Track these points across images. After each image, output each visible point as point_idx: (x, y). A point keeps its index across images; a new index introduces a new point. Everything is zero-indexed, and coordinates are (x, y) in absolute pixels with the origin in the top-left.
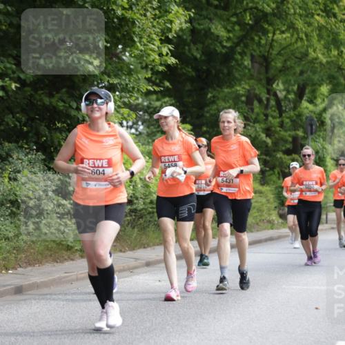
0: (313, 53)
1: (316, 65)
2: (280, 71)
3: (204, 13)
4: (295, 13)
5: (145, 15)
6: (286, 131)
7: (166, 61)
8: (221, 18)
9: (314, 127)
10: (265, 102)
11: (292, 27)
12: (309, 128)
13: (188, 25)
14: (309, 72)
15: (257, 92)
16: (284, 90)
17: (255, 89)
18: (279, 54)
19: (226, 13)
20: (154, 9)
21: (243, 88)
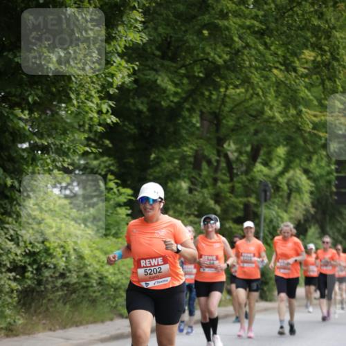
0: (269, 112)
1: (273, 125)
2: (233, 130)
3: (149, 63)
4: (251, 66)
6: (237, 197)
8: (167, 69)
9: (268, 194)
10: (215, 164)
11: (246, 81)
12: (263, 194)
13: (131, 79)
14: (264, 133)
15: (206, 153)
16: (235, 151)
17: (203, 150)
18: (232, 111)
19: (174, 65)
21: (191, 148)
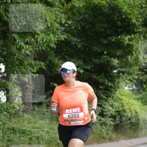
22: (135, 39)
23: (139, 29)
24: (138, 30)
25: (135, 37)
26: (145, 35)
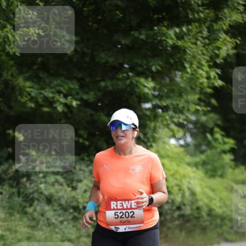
5: (195, 44)
7: (213, 84)
13: (234, 51)
20: (204, 38)
22: (189, 35)
23: (198, 13)
24: (196, 16)
25: (188, 30)
26: (212, 26)
